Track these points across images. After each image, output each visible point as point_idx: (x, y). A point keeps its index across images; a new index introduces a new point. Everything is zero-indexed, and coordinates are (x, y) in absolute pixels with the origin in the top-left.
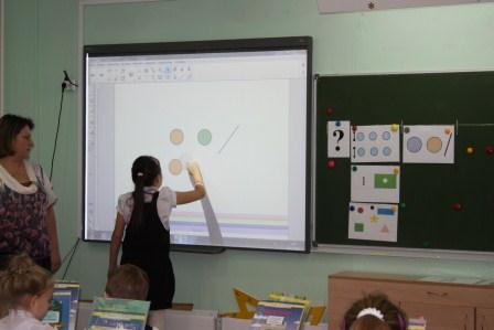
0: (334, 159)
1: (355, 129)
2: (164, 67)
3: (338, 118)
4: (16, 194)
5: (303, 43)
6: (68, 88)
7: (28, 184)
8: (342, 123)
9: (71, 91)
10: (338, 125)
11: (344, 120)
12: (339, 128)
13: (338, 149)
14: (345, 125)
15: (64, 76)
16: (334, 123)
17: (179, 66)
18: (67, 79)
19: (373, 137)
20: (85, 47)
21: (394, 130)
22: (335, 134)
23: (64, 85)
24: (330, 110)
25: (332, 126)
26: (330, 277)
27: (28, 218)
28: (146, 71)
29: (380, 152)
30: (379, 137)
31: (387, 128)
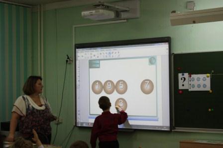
0: (182, 90)
1: (190, 76)
2: (108, 52)
3: (183, 72)
4: (37, 110)
5: (167, 40)
6: (69, 62)
7: (41, 106)
8: (185, 74)
9: (70, 63)
10: (183, 75)
11: (186, 72)
12: (184, 76)
13: (183, 85)
14: (186, 75)
15: (67, 57)
16: (181, 74)
17: (114, 51)
18: (68, 58)
19: (198, 79)
20: (76, 45)
21: (208, 77)
22: (182, 79)
23: (67, 61)
24: (179, 69)
25: (180, 75)
26: (181, 142)
27: (42, 120)
28: (101, 54)
29: (202, 86)
30: (201, 80)
31: (205, 75)
